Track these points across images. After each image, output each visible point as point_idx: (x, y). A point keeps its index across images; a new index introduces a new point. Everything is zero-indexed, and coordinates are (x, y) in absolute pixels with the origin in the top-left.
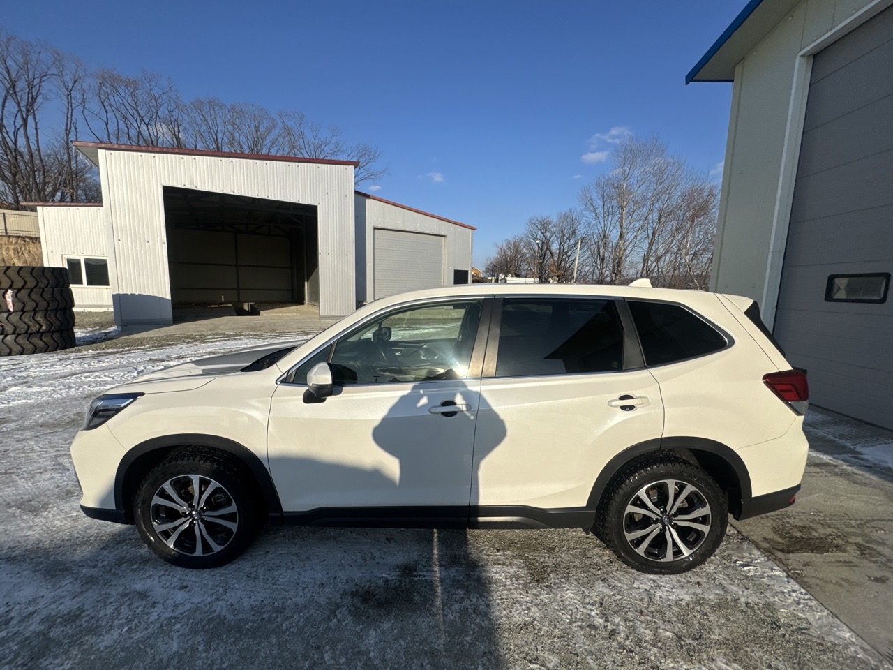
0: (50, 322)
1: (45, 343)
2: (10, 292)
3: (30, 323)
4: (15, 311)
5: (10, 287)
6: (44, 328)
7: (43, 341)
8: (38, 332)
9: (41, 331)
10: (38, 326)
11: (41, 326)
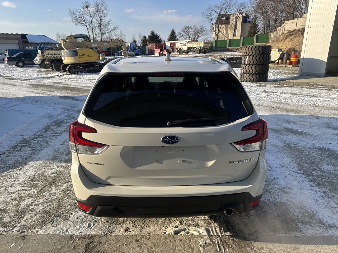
0: (256, 70)
1: (253, 79)
2: (248, 56)
3: (250, 70)
4: (248, 65)
5: (248, 55)
6: (254, 72)
7: (253, 78)
8: (252, 74)
9: (253, 73)
10: (252, 71)
11: (253, 71)
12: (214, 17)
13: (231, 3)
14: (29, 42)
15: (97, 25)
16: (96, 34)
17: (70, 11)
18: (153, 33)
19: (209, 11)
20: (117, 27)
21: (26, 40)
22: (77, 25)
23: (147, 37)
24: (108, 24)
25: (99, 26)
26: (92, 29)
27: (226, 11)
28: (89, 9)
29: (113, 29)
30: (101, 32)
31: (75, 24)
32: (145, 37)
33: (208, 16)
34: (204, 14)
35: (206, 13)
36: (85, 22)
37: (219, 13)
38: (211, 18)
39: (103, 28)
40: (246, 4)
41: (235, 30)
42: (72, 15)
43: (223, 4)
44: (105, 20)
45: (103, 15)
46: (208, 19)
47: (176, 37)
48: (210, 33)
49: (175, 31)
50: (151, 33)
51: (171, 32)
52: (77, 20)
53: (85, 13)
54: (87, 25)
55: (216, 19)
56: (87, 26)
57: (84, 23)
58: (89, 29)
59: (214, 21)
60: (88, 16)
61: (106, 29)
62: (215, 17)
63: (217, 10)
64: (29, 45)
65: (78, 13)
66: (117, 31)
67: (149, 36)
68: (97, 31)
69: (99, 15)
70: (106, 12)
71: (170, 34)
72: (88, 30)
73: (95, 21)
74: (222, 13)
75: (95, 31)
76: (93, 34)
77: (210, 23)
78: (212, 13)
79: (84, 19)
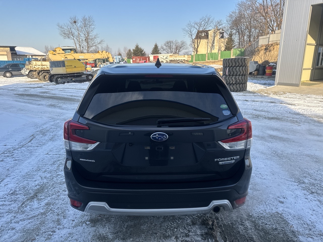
2: (228, 68)
3: (230, 80)
4: (228, 75)
6: (234, 82)
8: (232, 84)
10: (232, 81)
12: (193, 32)
13: (208, 20)
14: (18, 54)
15: (84, 39)
16: (83, 47)
17: (58, 26)
18: (137, 47)
19: (189, 28)
20: (103, 40)
21: (15, 52)
22: (65, 38)
23: (132, 50)
24: (95, 38)
25: (86, 40)
26: (79, 43)
27: (204, 27)
28: (77, 24)
29: (100, 43)
30: (88, 46)
31: (63, 37)
32: (130, 50)
33: (188, 32)
34: (184, 30)
35: (187, 29)
36: (73, 36)
37: (198, 29)
38: (191, 34)
39: (89, 42)
40: (223, 21)
41: (213, 45)
42: (60, 29)
43: (202, 21)
44: (92, 34)
45: (90, 29)
46: (188, 34)
47: (159, 51)
48: (190, 47)
49: (157, 45)
50: (135, 46)
51: (154, 46)
52: (65, 34)
53: (72, 28)
54: (75, 38)
55: (195, 35)
56: (74, 40)
57: (71, 36)
58: (77, 42)
59: (194, 37)
60: (76, 31)
61: (93, 42)
62: (195, 32)
63: (196, 26)
64: (17, 57)
65: (66, 28)
66: (103, 44)
67: (133, 50)
68: (84, 44)
69: (87, 29)
70: (93, 27)
71: (154, 48)
72: (75, 44)
73: (83, 35)
74: (201, 29)
75: (82, 45)
76: (80, 46)
77: (190, 38)
78: (192, 29)
79: (72, 33)
